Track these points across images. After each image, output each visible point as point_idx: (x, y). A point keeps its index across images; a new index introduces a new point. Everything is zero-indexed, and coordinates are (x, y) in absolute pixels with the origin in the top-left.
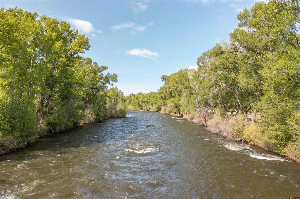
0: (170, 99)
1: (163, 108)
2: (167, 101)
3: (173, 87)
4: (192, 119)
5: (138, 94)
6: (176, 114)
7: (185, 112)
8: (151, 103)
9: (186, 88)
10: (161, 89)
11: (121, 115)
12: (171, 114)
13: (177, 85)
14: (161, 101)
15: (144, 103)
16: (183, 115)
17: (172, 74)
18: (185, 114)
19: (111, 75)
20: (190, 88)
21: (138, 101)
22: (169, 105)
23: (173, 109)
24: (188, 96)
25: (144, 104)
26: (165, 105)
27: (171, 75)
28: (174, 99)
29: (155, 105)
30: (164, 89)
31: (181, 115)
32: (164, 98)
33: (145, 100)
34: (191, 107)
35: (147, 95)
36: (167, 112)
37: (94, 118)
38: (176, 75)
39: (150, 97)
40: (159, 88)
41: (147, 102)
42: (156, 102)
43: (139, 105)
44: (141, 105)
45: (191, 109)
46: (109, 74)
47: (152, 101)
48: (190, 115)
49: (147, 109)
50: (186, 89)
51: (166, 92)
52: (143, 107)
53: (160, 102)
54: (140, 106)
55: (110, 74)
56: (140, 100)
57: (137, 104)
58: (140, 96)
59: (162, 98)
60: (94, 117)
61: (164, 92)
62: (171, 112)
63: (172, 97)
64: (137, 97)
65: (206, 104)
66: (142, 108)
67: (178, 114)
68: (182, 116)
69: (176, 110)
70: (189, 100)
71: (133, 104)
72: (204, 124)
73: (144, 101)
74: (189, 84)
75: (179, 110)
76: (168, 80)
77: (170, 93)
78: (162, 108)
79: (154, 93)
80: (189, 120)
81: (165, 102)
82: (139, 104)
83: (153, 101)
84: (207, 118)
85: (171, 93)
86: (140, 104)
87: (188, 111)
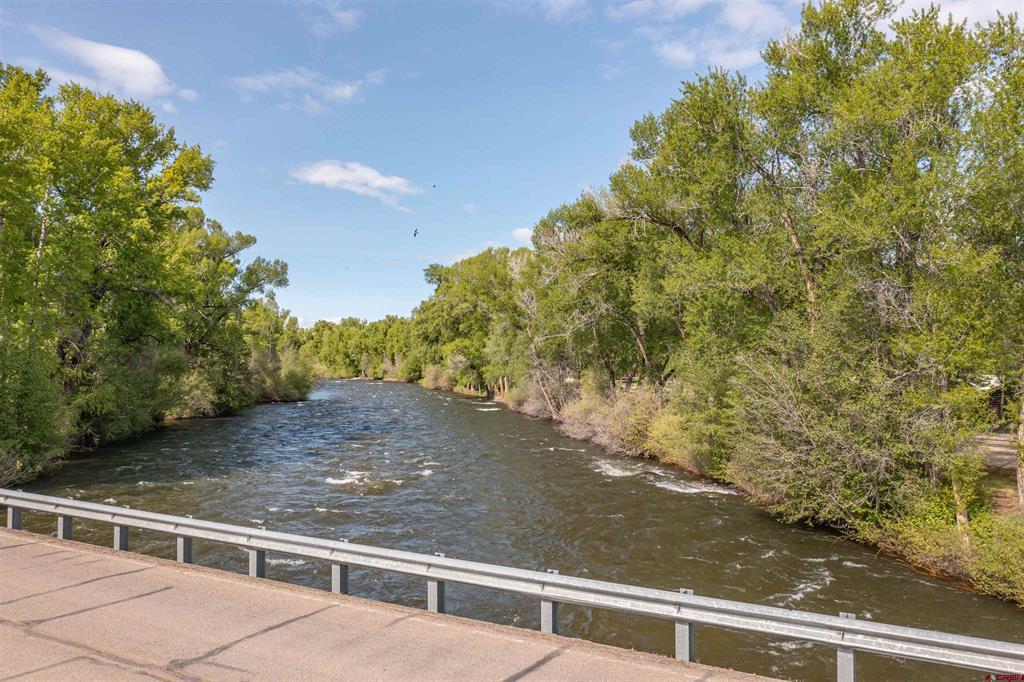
0: (453, 340)
1: (429, 371)
2: (444, 348)
3: (465, 305)
4: (520, 403)
5: (344, 323)
6: (472, 389)
7: (500, 382)
8: (388, 353)
9: (502, 308)
10: (425, 307)
11: (295, 393)
12: (456, 389)
13: (475, 297)
14: (423, 348)
15: (365, 354)
16: (493, 392)
17: (459, 261)
18: (499, 389)
19: (268, 264)
20: (515, 308)
21: (345, 347)
22: (448, 362)
23: (463, 374)
24: (509, 332)
25: (364, 356)
26: (438, 360)
27: (457, 264)
28: (467, 342)
29: (402, 360)
30: (434, 309)
31: (488, 392)
32: (432, 336)
33: (370, 342)
34: (517, 366)
35: (374, 327)
36: (443, 383)
37: (212, 403)
38: (474, 267)
39: (385, 334)
40: (418, 305)
41: (376, 350)
42: (404, 350)
43: (347, 360)
44: (353, 361)
45: (515, 373)
46: (259, 261)
47: (392, 346)
48: (515, 390)
49: (375, 373)
50: (500, 311)
51: (440, 318)
52: (362, 367)
53: (419, 350)
54: (350, 365)
55: (264, 260)
56: (352, 342)
57: (342, 356)
58: (353, 329)
59: (426, 338)
60: (211, 397)
61: (434, 318)
62: (454, 382)
63: (458, 334)
64: (341, 335)
65: (560, 357)
66: (358, 372)
67: (477, 390)
68: (490, 396)
69: (471, 378)
70: (510, 344)
71: (326, 358)
72: (554, 417)
73: (367, 347)
74: (510, 298)
75: (480, 376)
76: (447, 280)
77: (454, 323)
78: (427, 370)
79: (398, 322)
80: (511, 405)
81: (436, 352)
82: (347, 356)
83: (396, 347)
84: (561, 398)
85: (457, 321)
86: (353, 357)
87: (508, 380)
